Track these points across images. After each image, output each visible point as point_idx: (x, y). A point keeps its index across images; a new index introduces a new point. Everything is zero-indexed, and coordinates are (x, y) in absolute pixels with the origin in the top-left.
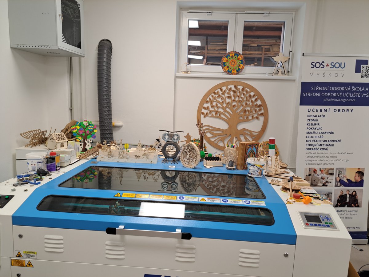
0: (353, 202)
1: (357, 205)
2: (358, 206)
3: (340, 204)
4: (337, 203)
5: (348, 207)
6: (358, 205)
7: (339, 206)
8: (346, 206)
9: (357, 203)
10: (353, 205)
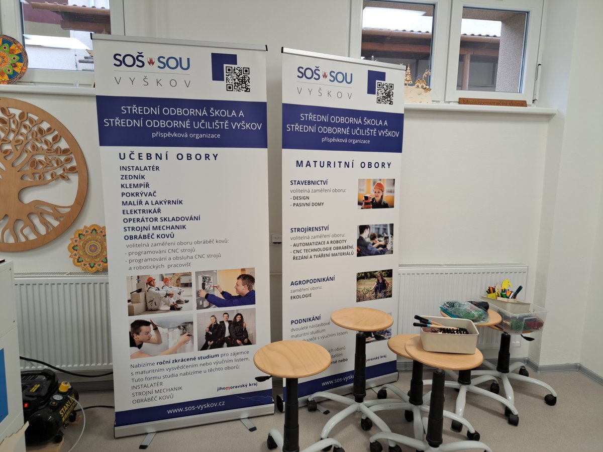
0: (237, 336)
1: (246, 340)
2: (249, 343)
3: (212, 342)
4: (205, 340)
5: (228, 346)
6: (248, 340)
7: (209, 347)
8: (225, 344)
9: (247, 337)
10: (238, 341)
